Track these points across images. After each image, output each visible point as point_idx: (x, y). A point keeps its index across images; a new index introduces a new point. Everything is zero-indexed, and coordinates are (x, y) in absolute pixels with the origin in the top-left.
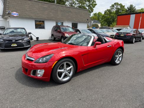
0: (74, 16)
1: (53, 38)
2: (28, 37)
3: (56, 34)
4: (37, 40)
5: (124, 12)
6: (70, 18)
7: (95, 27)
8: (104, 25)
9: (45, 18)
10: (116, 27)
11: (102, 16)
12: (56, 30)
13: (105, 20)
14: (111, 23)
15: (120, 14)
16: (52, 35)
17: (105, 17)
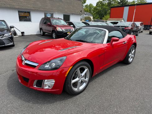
0: (66, 7)
1: (42, 33)
2: (10, 32)
3: (45, 28)
4: (23, 35)
5: (116, 4)
6: (61, 8)
7: (88, 20)
8: (96, 18)
9: (31, 8)
10: (109, 20)
11: (94, 8)
12: (45, 23)
13: (97, 13)
14: (104, 16)
15: (113, 6)
16: (41, 29)
17: (97, 9)
